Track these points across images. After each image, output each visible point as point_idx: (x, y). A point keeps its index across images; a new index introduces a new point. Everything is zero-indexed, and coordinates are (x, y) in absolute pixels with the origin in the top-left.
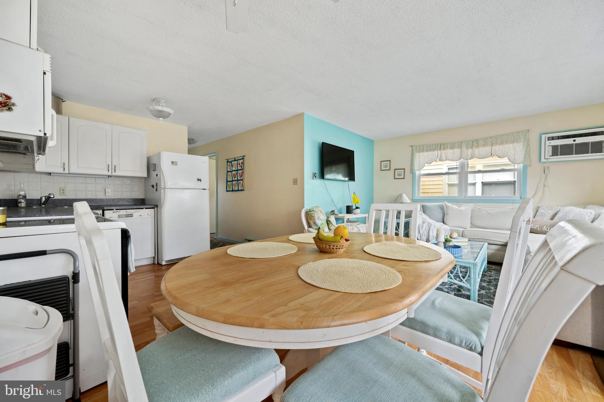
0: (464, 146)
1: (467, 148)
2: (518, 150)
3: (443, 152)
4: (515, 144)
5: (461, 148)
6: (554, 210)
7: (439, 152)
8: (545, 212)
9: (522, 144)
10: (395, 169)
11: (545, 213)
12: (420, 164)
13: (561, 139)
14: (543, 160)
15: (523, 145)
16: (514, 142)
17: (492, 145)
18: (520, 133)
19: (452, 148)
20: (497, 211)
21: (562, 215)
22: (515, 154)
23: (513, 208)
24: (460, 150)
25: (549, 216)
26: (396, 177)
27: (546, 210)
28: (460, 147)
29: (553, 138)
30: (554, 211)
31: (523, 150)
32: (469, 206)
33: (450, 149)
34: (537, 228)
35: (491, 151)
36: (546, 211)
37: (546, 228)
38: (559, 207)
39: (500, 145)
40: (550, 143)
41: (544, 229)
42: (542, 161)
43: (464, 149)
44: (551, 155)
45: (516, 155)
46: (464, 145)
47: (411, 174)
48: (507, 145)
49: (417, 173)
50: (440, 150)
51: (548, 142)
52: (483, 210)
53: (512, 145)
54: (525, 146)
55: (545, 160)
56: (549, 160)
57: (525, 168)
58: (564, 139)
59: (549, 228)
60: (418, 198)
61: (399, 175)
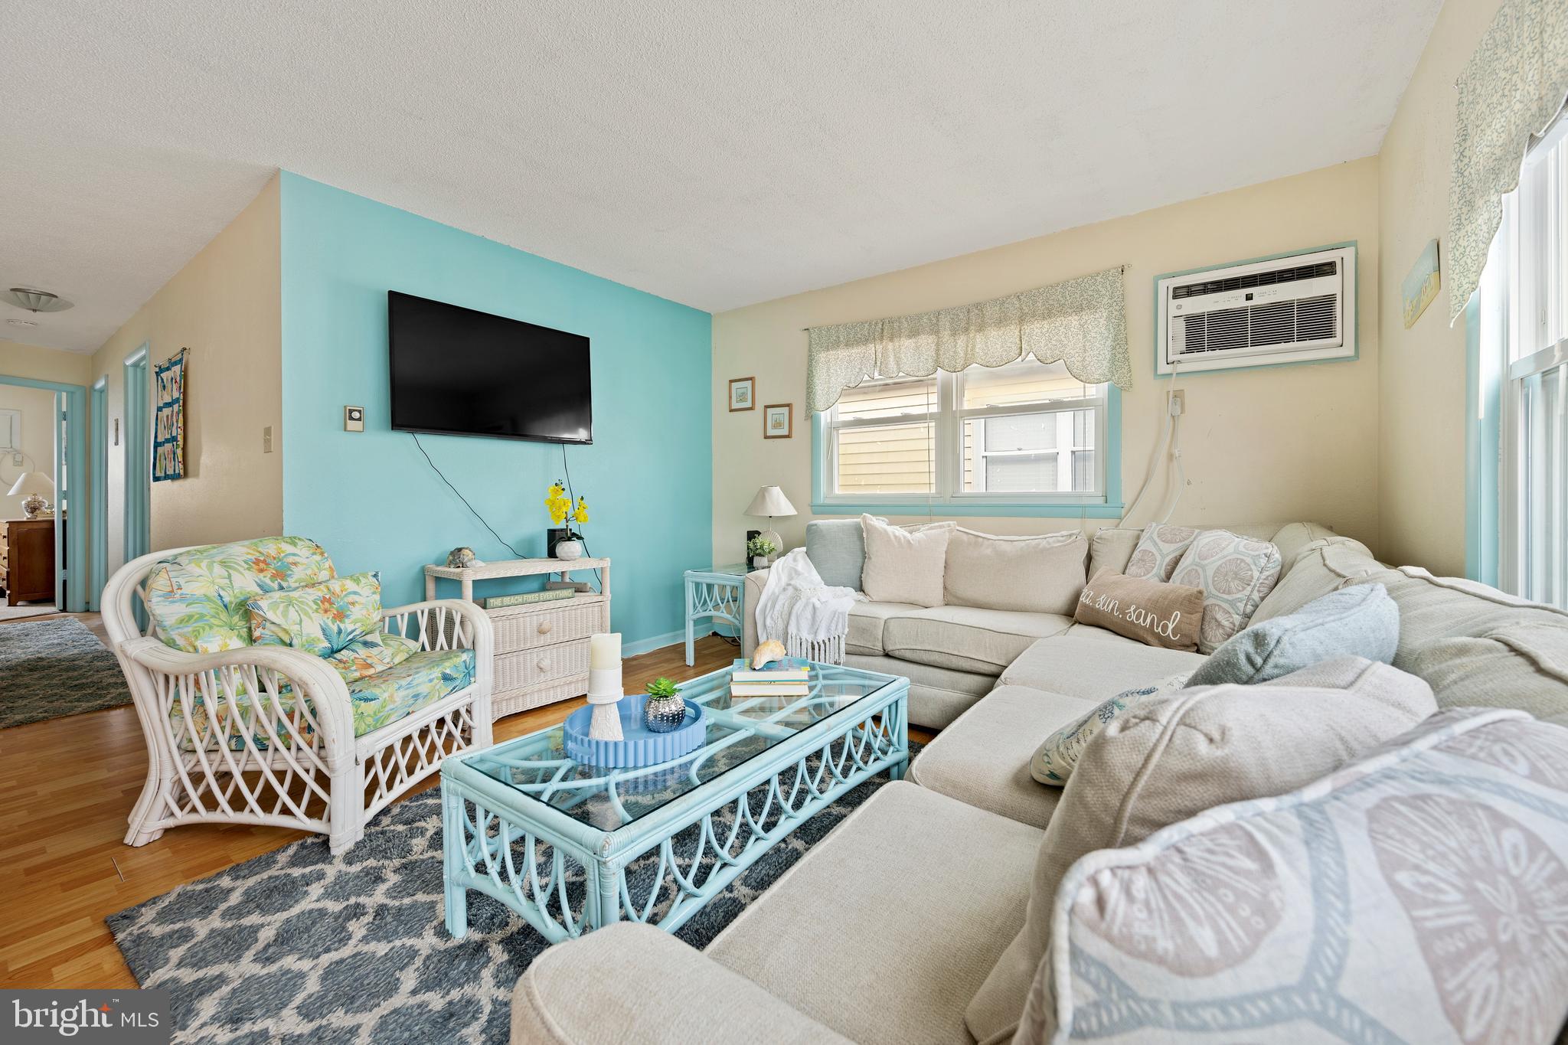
0: (945, 325)
1: (954, 333)
2: (1093, 335)
3: (890, 346)
4: (1086, 316)
5: (937, 332)
6: (1180, 541)
7: (879, 347)
8: (1154, 550)
9: (1105, 315)
10: (767, 407)
11: (1153, 555)
12: (829, 388)
13: (1214, 291)
14: (1163, 369)
15: (1108, 318)
16: (1082, 309)
17: (1022, 320)
18: (1098, 278)
19: (914, 333)
20: (1023, 544)
21: (1191, 565)
22: (1085, 351)
23: (1071, 535)
24: (936, 341)
25: (1165, 564)
26: (770, 432)
27: (1158, 540)
28: (935, 331)
29: (1189, 291)
30: (1181, 544)
31: (1107, 335)
32: (941, 527)
33: (910, 337)
34: (1113, 609)
35: (1019, 342)
36: (1155, 544)
37: (1134, 611)
38: (1197, 531)
39: (1044, 318)
40: (1179, 307)
41: (1130, 617)
42: (1159, 373)
43: (946, 335)
44: (1184, 349)
45: (1087, 354)
46: (945, 322)
47: (809, 422)
48: (1063, 318)
49: (824, 417)
50: (882, 339)
51: (1174, 303)
52: (986, 541)
53: (1076, 317)
54: (1113, 320)
55: (1168, 369)
56: (1181, 368)
57: (1115, 396)
58: (1221, 291)
59: (1143, 612)
60: (828, 502)
61: (778, 425)
